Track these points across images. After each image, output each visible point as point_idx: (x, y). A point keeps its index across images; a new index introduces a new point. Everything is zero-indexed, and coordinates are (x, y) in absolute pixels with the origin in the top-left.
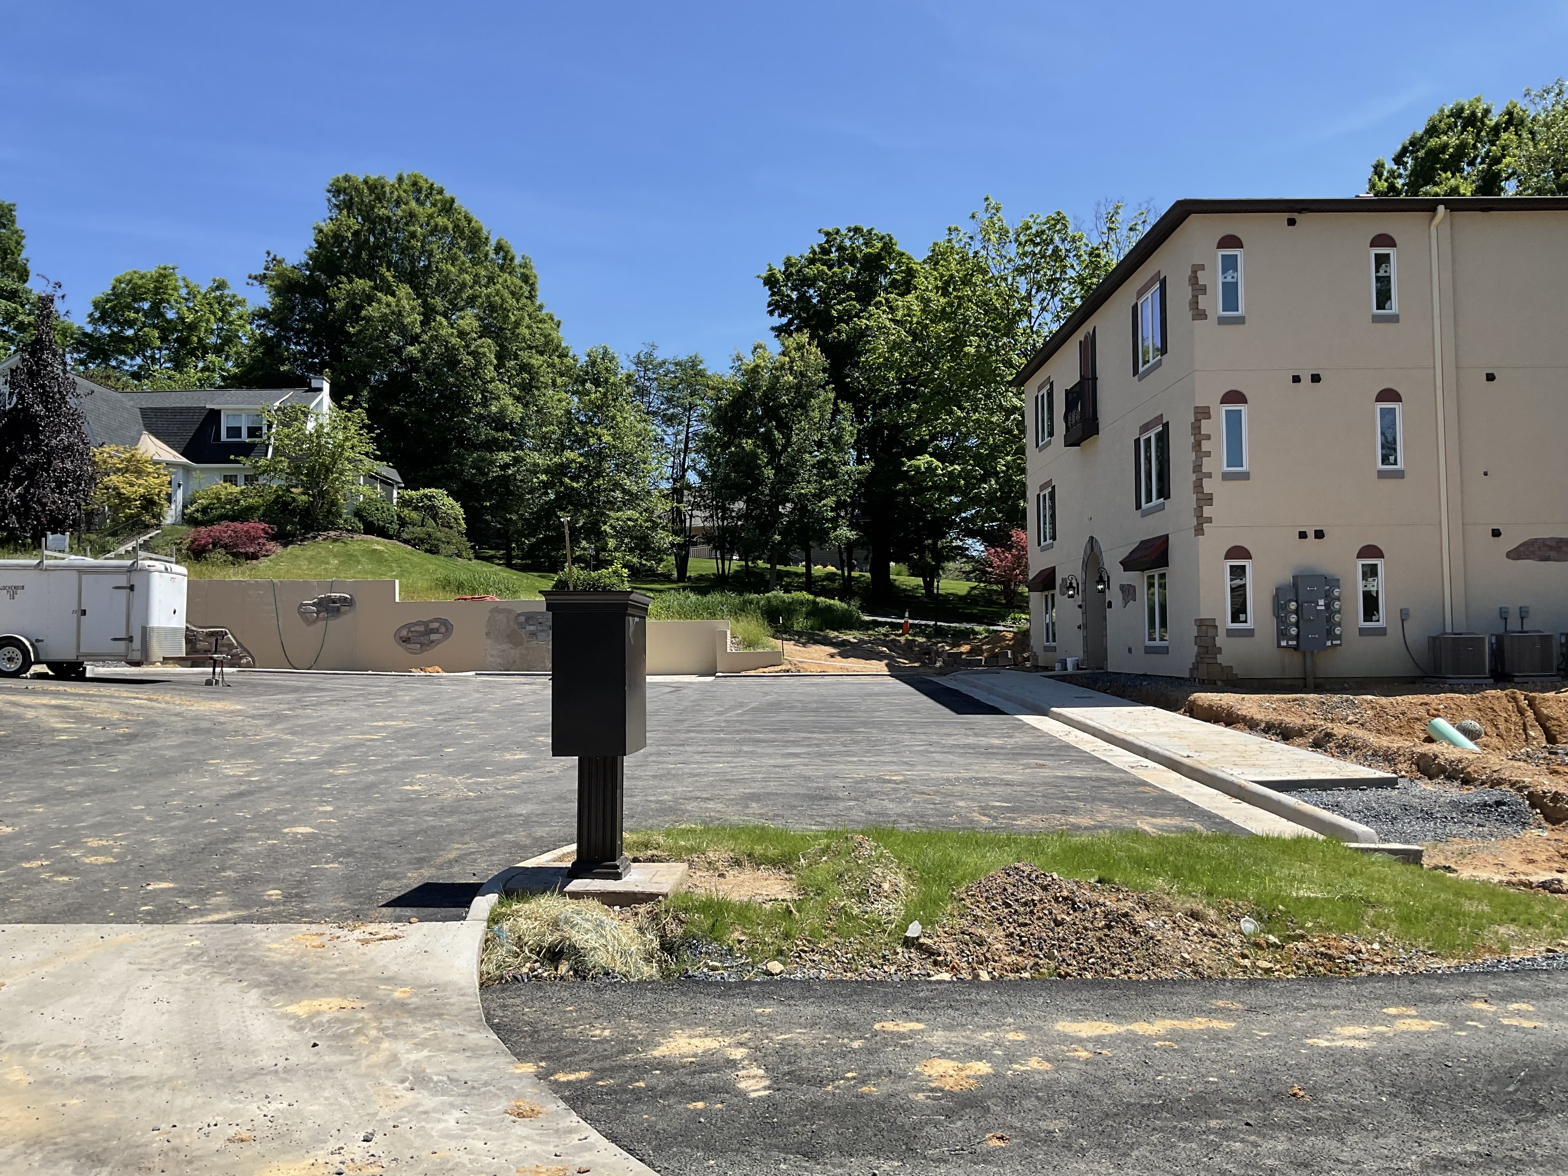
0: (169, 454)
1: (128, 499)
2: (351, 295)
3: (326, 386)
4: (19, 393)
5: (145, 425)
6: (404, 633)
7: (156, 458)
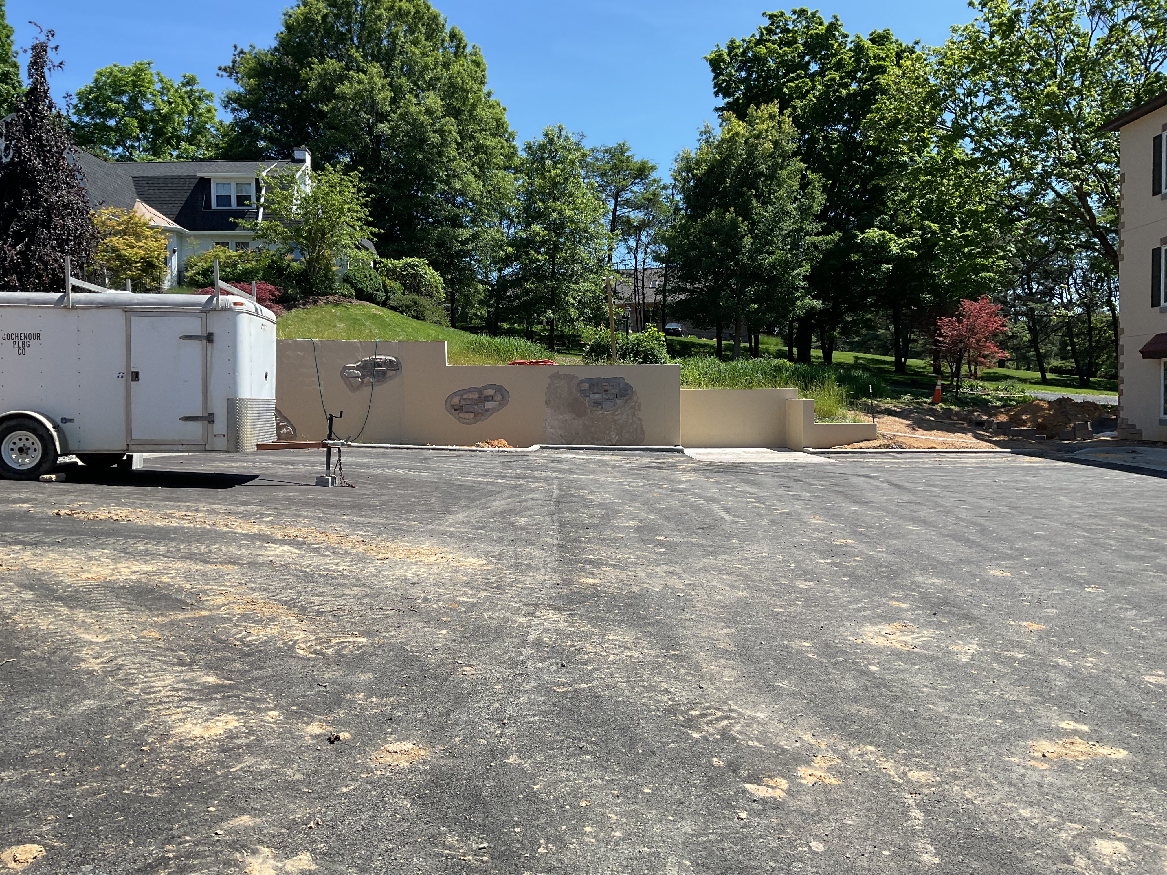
0: (163, 221)
1: (129, 262)
2: (324, 76)
3: (308, 158)
4: (16, 146)
5: (138, 193)
6: (456, 400)
7: (152, 223)
